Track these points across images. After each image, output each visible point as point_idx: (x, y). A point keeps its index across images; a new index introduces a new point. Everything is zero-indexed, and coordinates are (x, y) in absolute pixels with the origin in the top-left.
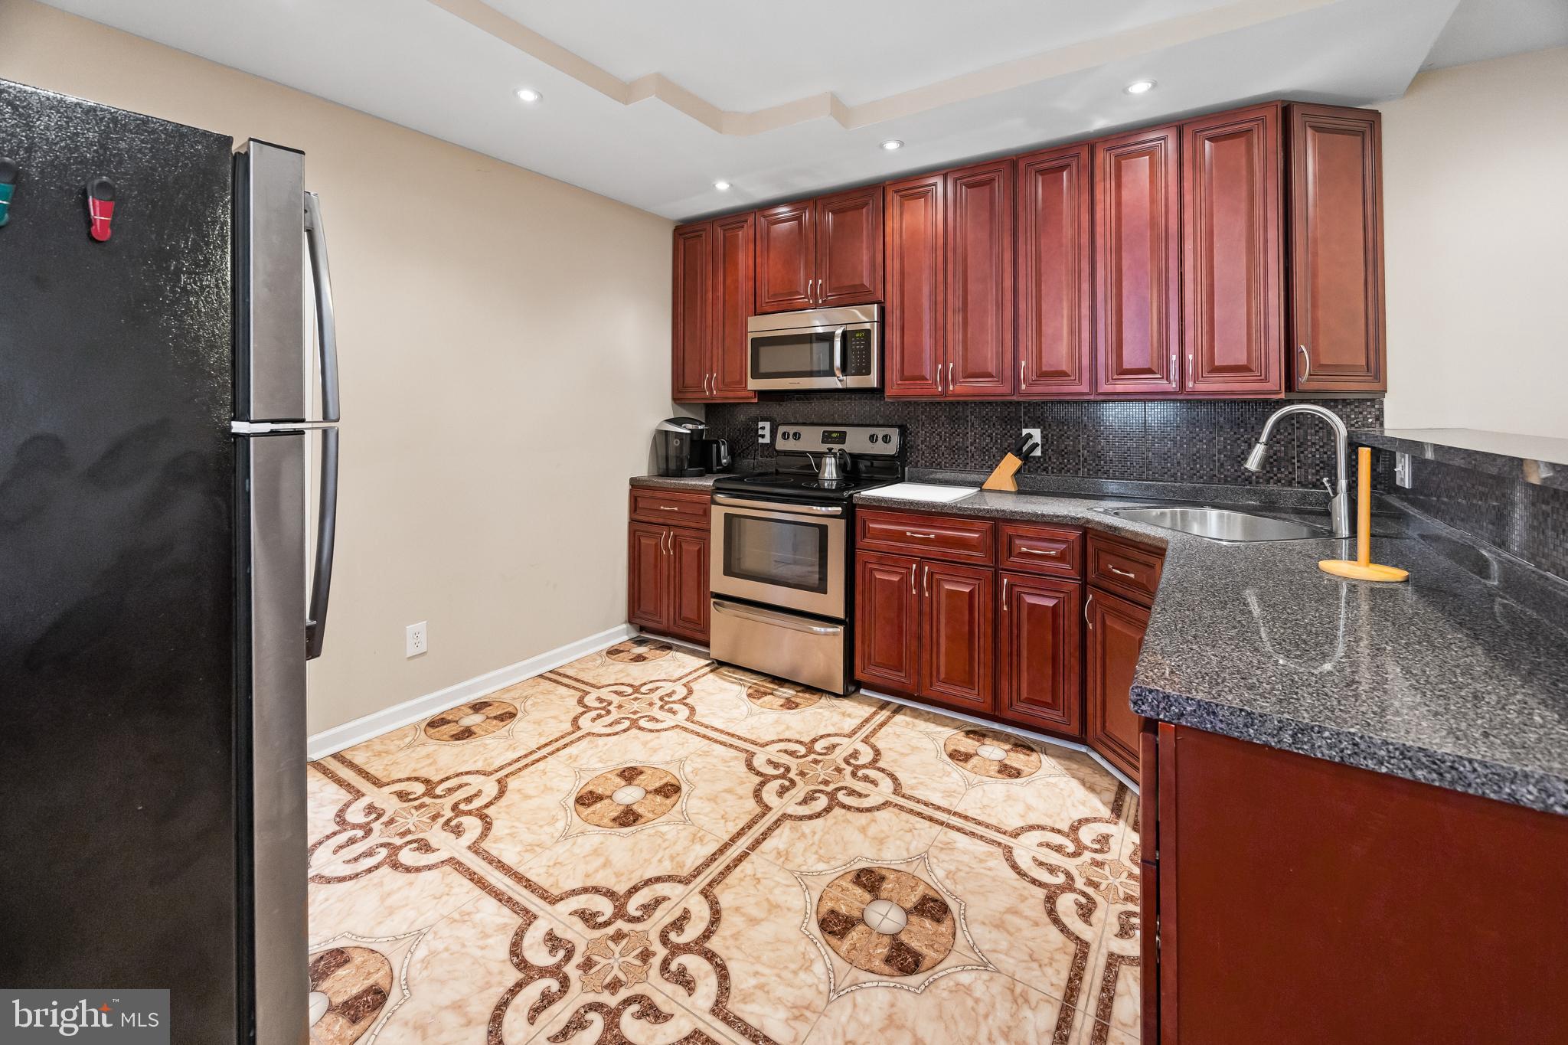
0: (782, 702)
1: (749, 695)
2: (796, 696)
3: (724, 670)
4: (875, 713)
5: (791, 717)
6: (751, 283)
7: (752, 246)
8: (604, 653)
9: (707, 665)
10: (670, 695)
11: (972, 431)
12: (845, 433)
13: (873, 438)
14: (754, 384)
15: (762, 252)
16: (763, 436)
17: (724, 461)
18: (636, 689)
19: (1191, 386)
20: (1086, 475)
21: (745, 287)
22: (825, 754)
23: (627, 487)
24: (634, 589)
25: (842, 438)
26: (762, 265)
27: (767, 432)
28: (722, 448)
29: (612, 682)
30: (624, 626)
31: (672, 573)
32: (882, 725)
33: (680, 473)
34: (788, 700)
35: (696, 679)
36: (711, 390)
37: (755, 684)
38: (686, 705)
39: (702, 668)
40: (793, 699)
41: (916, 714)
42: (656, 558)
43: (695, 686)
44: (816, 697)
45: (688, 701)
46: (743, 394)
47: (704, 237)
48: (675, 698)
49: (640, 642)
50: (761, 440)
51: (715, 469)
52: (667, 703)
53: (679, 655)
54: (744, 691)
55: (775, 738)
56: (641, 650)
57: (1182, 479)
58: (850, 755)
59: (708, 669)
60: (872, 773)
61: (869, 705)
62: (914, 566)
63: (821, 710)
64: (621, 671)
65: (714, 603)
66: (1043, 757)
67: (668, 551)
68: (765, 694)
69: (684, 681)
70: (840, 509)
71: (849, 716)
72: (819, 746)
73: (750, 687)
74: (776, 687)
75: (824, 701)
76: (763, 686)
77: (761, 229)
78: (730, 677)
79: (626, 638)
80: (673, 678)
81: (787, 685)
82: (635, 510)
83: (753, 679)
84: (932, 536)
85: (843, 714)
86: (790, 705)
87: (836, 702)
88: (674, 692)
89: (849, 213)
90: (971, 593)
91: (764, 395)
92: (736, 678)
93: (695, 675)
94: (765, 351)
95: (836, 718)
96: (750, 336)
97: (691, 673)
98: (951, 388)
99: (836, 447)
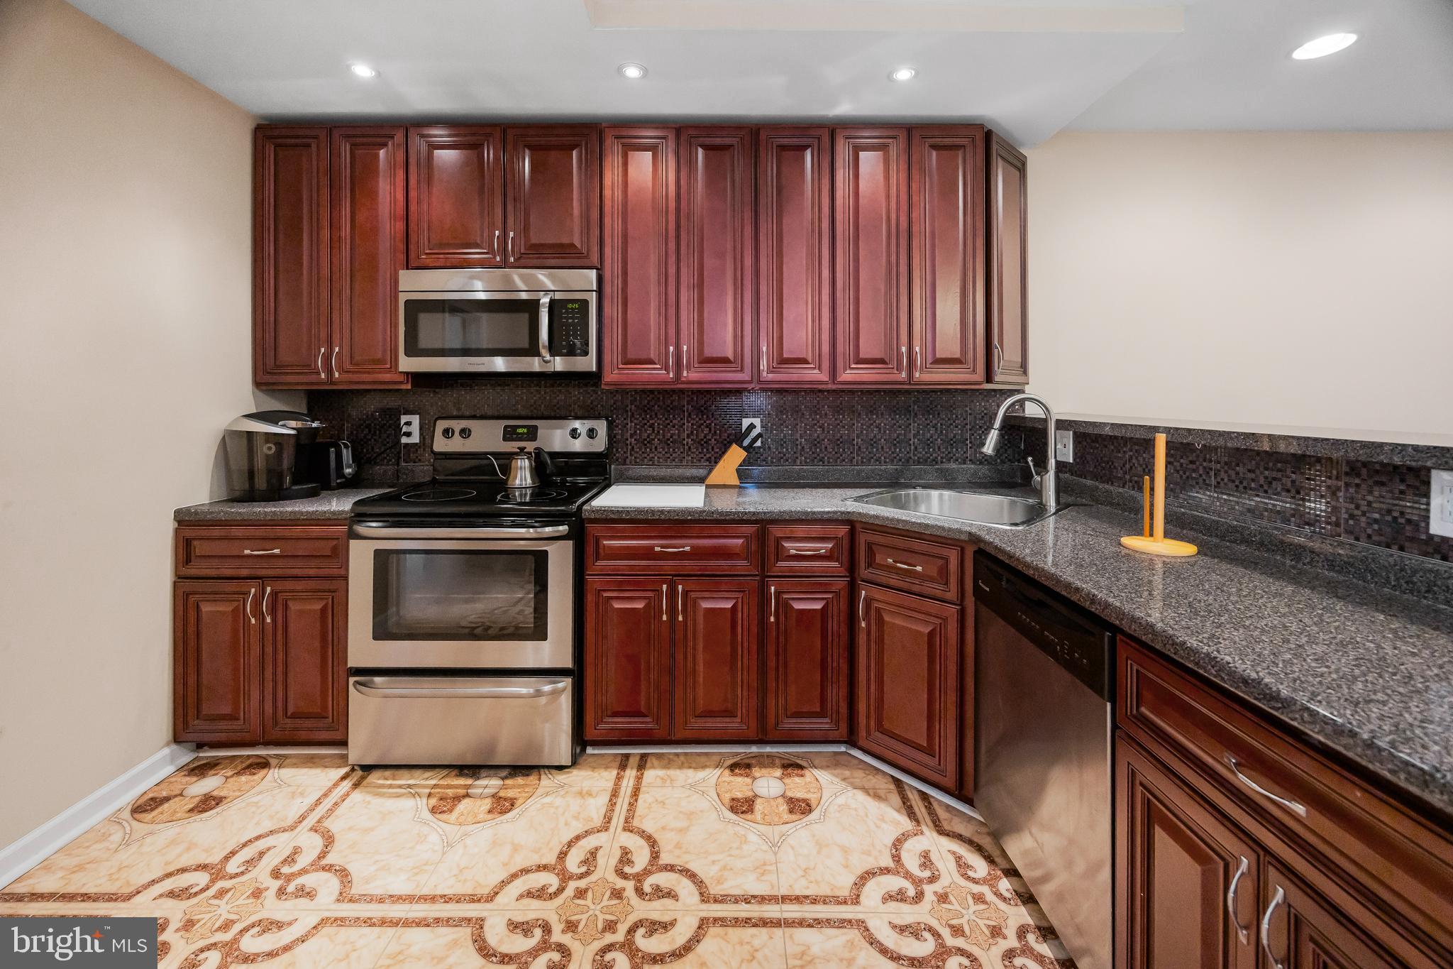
0: (487, 804)
1: (433, 811)
2: (504, 787)
3: (375, 778)
4: (619, 778)
5: (513, 826)
6: (400, 226)
7: (401, 174)
8: (126, 814)
9: (344, 778)
10: (290, 860)
11: (688, 422)
12: (536, 428)
13: (574, 434)
14: (407, 364)
15: (419, 182)
16: (408, 434)
17: (348, 471)
18: (216, 871)
19: (917, 376)
20: (803, 463)
21: (389, 228)
22: (587, 874)
23: (169, 526)
24: (185, 684)
25: (532, 434)
26: (419, 202)
27: (415, 428)
28: (344, 451)
29: (160, 874)
30: (166, 751)
31: (269, 649)
32: (636, 793)
33: (276, 494)
34: (496, 797)
35: (331, 811)
36: (330, 371)
37: (435, 786)
38: (329, 868)
39: (336, 785)
40: (502, 794)
41: (667, 762)
42: (235, 632)
43: (333, 825)
44: (532, 779)
45: (328, 860)
46: (387, 377)
47: (314, 147)
48: (303, 861)
49: (200, 770)
50: (404, 440)
51: (334, 484)
52: (290, 878)
53: (286, 773)
54: (423, 804)
55: (503, 875)
56: (210, 784)
57: (885, 462)
58: (621, 861)
59: (347, 784)
60: (663, 879)
61: (607, 768)
62: (665, 587)
63: (548, 800)
64: (173, 842)
65: (357, 682)
66: (816, 772)
67: (260, 616)
68: (458, 799)
69: (311, 820)
70: (566, 527)
71: (590, 794)
72: (573, 863)
73: (430, 795)
74: (469, 781)
75: (548, 781)
76: (449, 787)
77: (419, 152)
78: (391, 786)
79: (170, 769)
80: (289, 822)
81: (484, 773)
82: (188, 561)
83: (427, 780)
84: (687, 549)
85: (580, 794)
86: (502, 805)
87: (561, 777)
88: (296, 851)
89: (553, 153)
90: (734, 608)
91: (420, 379)
92: (400, 787)
93: (327, 803)
94: (424, 319)
95: (575, 804)
96: (402, 298)
97: (318, 802)
98: (685, 374)
99: (530, 446)
